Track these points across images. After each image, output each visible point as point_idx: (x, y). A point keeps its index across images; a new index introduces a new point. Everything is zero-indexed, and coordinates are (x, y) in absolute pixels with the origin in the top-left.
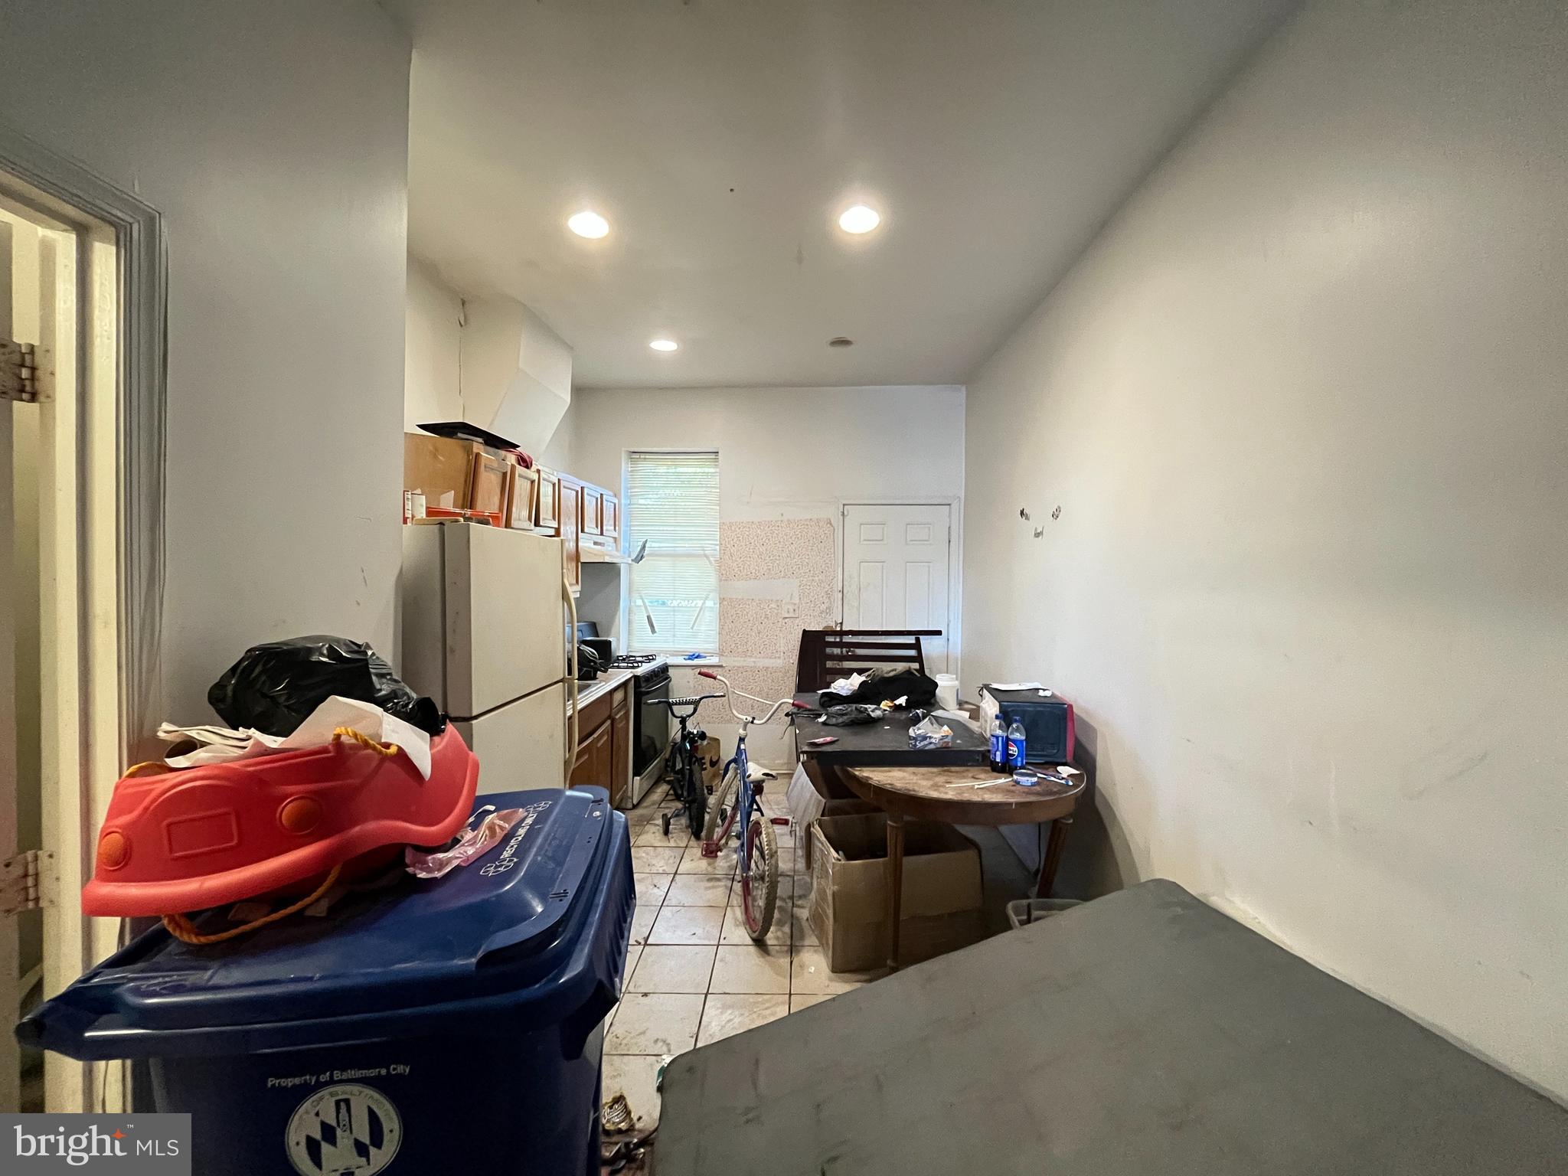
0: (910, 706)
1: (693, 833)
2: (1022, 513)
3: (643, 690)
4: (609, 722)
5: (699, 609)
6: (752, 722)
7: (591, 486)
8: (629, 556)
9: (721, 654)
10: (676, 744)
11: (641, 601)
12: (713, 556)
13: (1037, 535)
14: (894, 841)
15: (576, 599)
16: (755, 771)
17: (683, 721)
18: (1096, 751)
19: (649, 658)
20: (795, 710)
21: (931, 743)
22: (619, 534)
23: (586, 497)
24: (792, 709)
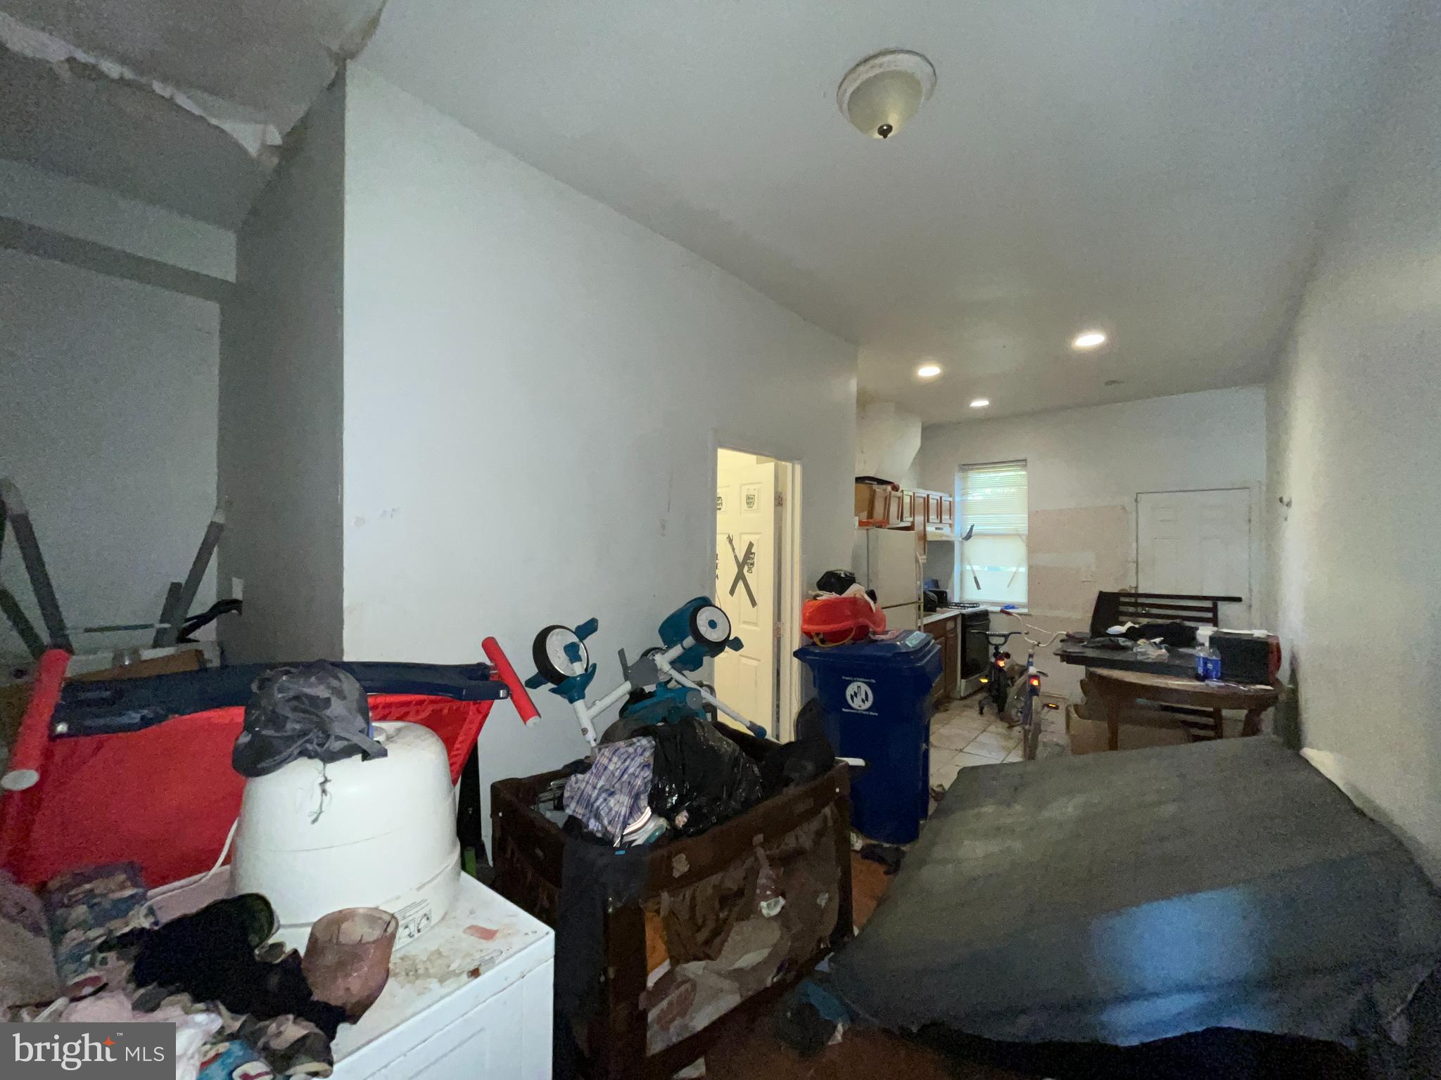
2: (1281, 500)
3: (969, 623)
5: (1012, 574)
6: (1039, 646)
7: (934, 493)
8: (961, 536)
9: (1029, 605)
11: (969, 566)
12: (1023, 535)
13: (1286, 519)
15: (924, 564)
17: (997, 647)
19: (974, 605)
21: (1149, 658)
22: (954, 521)
23: (931, 501)
24: (1065, 637)
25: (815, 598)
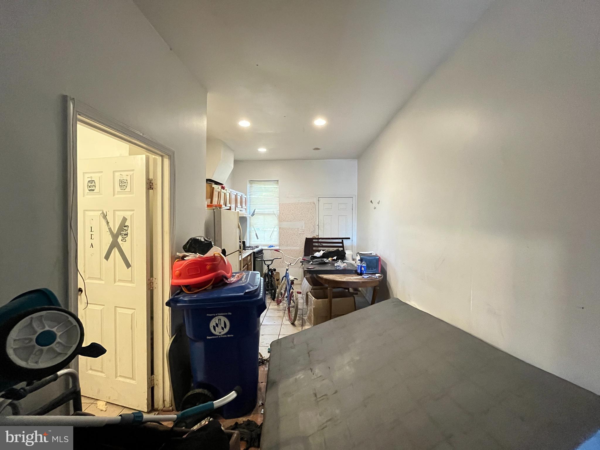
0: (337, 259)
1: (272, 299)
2: (371, 202)
3: (256, 256)
4: (247, 265)
5: (272, 231)
6: (290, 265)
7: (239, 193)
8: (250, 214)
9: (279, 245)
10: (266, 273)
11: (253, 228)
12: (277, 214)
13: (375, 208)
14: (330, 293)
16: (291, 278)
17: (268, 266)
18: (387, 269)
19: (257, 247)
20: (303, 261)
21: (341, 268)
22: (247, 207)
23: (238, 196)
24: (302, 260)
25: (183, 258)
